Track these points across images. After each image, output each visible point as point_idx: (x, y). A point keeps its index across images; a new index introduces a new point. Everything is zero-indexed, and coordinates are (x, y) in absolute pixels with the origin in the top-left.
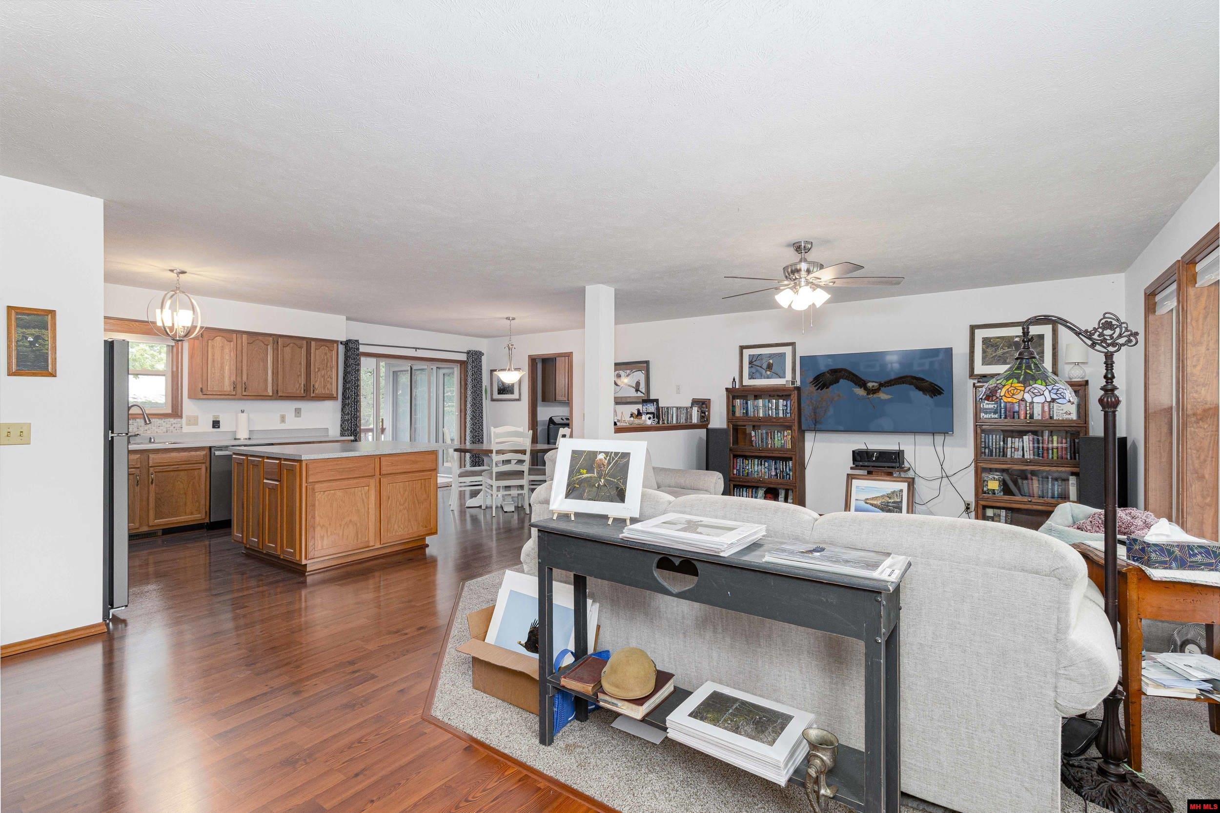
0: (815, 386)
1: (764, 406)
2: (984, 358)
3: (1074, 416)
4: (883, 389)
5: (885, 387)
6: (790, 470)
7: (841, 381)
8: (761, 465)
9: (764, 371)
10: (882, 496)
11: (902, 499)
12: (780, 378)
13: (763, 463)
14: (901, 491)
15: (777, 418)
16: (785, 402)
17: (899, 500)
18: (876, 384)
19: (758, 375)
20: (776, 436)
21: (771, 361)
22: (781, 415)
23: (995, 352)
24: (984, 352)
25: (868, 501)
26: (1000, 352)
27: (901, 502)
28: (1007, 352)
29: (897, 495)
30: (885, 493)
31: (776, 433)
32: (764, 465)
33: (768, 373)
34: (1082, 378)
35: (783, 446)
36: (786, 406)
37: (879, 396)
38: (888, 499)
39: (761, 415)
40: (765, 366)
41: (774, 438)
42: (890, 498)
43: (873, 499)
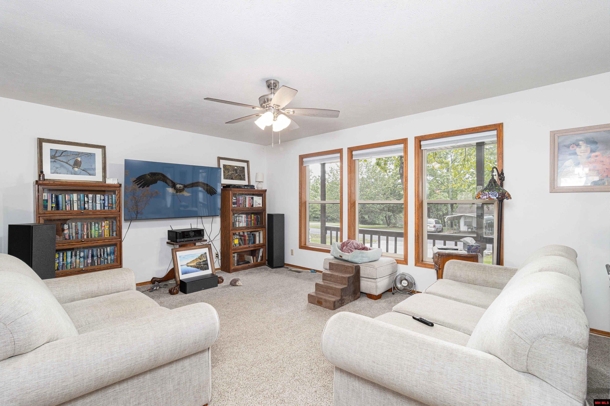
0: (138, 185)
1: (79, 200)
2: (224, 175)
3: (261, 205)
4: (186, 189)
5: (187, 188)
6: (107, 255)
7: (159, 182)
8: (76, 255)
9: (71, 168)
10: (196, 259)
11: (207, 258)
12: (90, 175)
13: (78, 254)
14: (206, 253)
15: (95, 212)
16: (102, 197)
17: (205, 259)
18: (182, 186)
19: (62, 170)
20: (93, 227)
21: (79, 159)
22: (98, 208)
23: (228, 173)
24: (224, 172)
25: (188, 265)
26: (230, 173)
27: (207, 260)
28: (233, 174)
29: (204, 257)
30: (197, 257)
31: (93, 224)
32: (80, 255)
33: (76, 169)
34: (262, 189)
35: (100, 235)
36: (104, 200)
37: (183, 194)
38: (199, 260)
39: (76, 208)
40: (72, 162)
41: (91, 229)
42: (200, 259)
43: (191, 262)
